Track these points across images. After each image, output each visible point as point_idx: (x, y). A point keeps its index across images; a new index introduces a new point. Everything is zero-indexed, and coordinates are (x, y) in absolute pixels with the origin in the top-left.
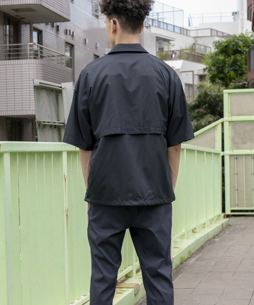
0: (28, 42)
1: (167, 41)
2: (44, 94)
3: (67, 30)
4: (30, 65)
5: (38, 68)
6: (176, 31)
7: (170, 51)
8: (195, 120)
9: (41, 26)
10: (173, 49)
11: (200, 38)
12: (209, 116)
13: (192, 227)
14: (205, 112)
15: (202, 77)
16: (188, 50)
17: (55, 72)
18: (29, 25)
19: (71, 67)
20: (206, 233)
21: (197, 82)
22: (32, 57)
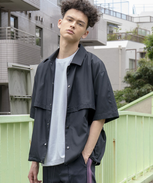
0: (6, 26)
1: (116, 25)
2: (16, 74)
3: (37, 17)
4: (8, 44)
5: (14, 46)
6: (122, 18)
7: (118, 33)
8: (137, 88)
9: (17, 14)
10: (120, 32)
11: (141, 24)
12: (148, 85)
13: (132, 176)
14: (145, 82)
15: (142, 54)
16: (132, 32)
17: (27, 49)
18: (7, 13)
19: (40, 46)
20: (143, 180)
21: (139, 58)
22: (9, 37)
